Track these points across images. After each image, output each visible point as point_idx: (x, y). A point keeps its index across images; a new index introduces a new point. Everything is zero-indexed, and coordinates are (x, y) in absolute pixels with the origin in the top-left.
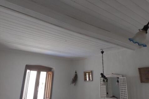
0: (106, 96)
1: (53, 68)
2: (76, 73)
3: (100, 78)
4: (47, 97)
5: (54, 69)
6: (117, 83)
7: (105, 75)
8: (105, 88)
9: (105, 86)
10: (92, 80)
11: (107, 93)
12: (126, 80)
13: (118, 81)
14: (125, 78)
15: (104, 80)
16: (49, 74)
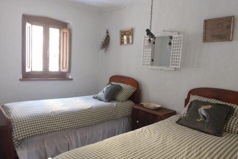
0: (150, 63)
1: (69, 23)
2: (107, 32)
3: (145, 37)
4: (64, 67)
5: (72, 24)
6: (168, 46)
7: (152, 31)
8: (150, 53)
9: (151, 50)
10: (132, 43)
11: (152, 60)
12: (182, 39)
13: (170, 44)
14: (182, 35)
15: (150, 40)
16: (64, 32)
